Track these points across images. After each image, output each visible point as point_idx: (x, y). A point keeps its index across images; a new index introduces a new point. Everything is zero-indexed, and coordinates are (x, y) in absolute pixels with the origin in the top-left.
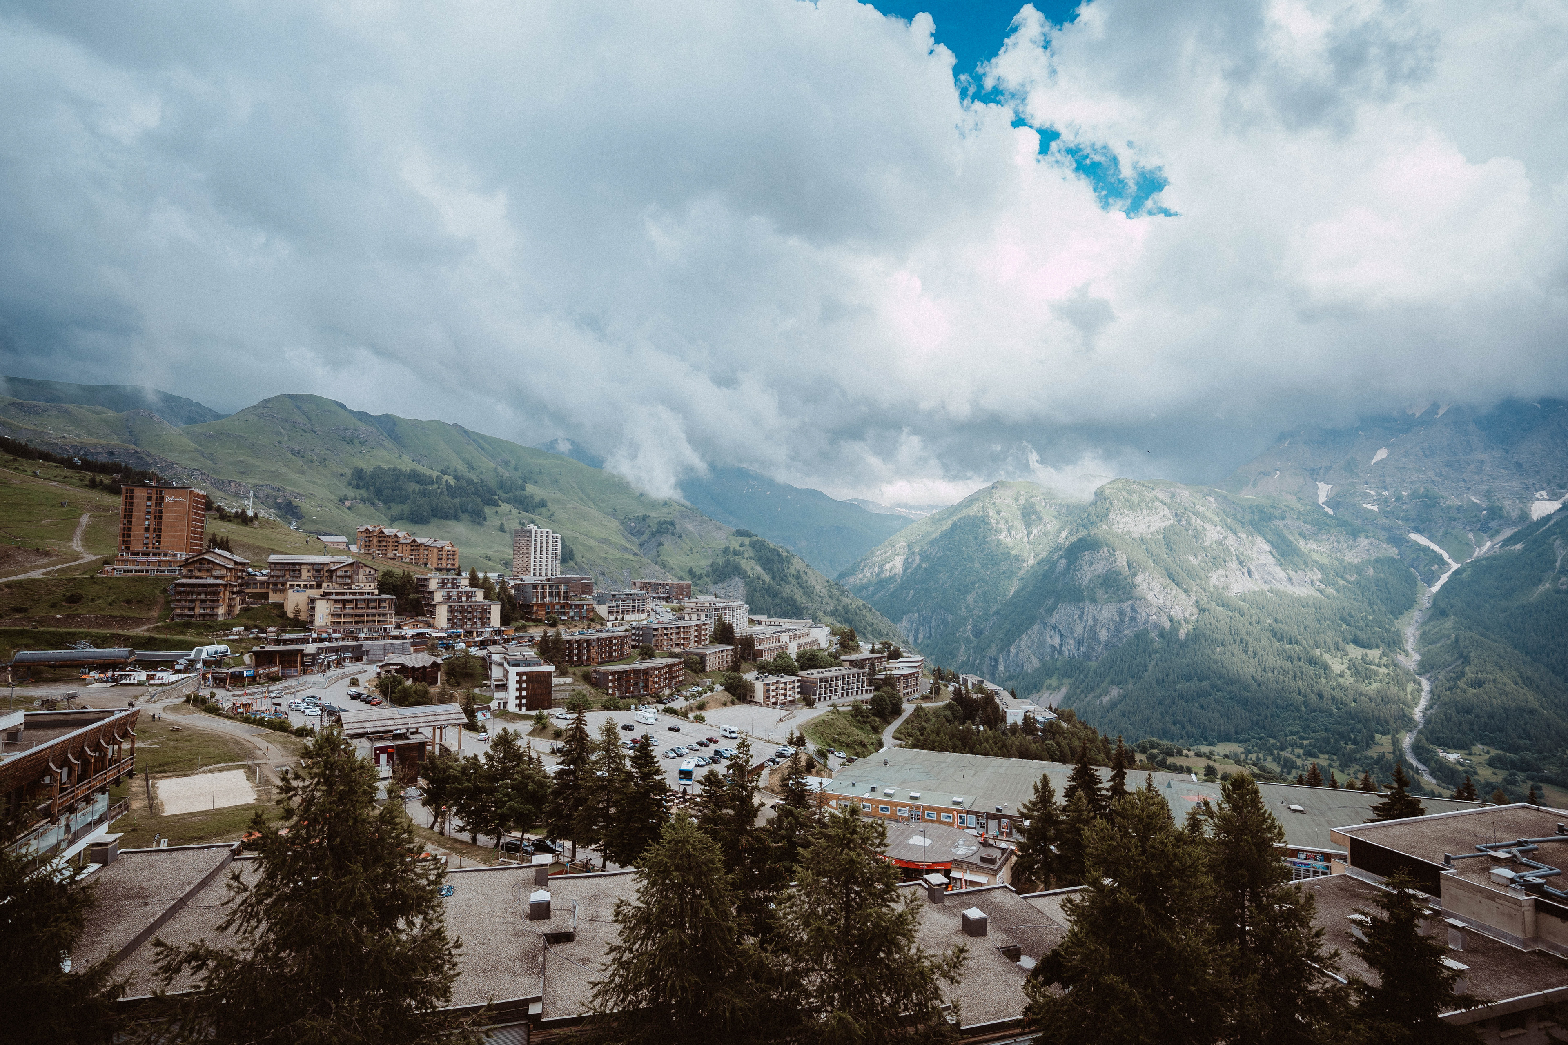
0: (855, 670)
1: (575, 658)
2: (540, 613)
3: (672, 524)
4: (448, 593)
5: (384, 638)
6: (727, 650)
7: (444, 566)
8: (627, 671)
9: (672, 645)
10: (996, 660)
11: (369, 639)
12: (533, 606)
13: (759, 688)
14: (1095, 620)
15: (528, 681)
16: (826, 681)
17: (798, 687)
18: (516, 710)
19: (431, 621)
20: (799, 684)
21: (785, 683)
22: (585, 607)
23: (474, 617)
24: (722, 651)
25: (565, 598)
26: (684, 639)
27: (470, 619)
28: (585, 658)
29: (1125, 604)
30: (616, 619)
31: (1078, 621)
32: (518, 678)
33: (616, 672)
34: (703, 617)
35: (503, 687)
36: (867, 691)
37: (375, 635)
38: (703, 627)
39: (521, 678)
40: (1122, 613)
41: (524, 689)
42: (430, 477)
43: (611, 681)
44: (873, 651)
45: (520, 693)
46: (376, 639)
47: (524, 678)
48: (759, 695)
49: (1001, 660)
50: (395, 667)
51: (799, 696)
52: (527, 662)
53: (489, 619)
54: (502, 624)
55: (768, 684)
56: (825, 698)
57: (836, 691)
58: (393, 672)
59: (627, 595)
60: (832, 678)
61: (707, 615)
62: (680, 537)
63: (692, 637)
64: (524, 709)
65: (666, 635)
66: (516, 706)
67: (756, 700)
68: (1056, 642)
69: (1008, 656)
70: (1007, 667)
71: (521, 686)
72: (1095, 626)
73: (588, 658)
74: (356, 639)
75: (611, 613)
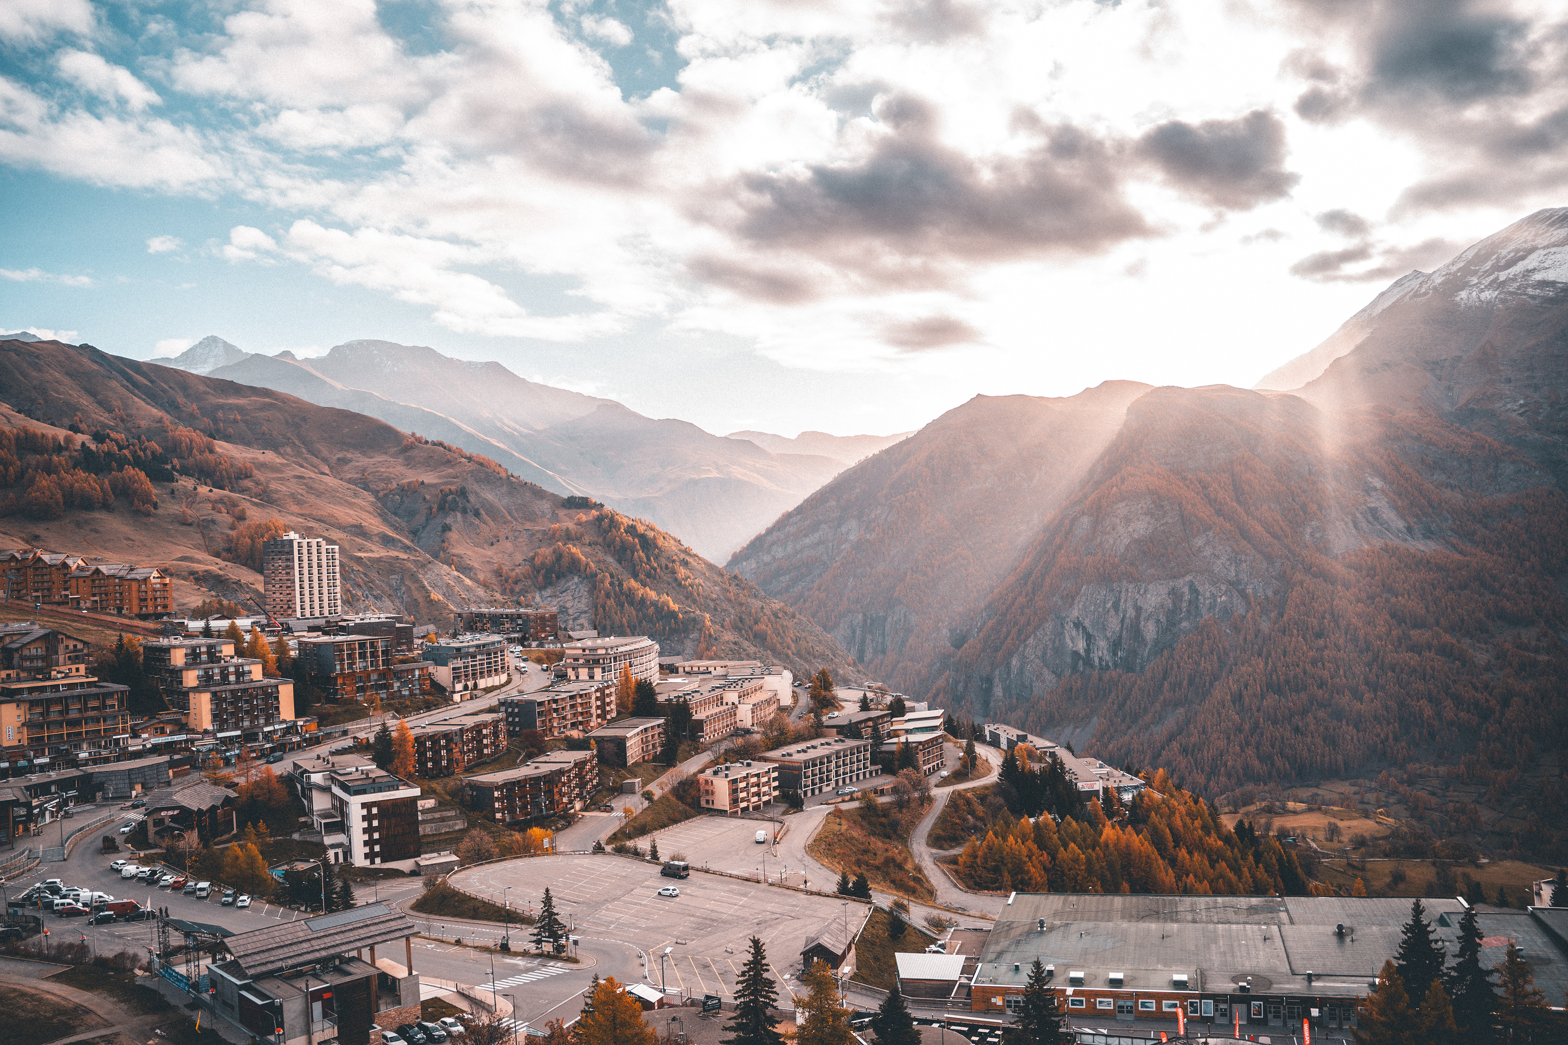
0: (851, 743)
1: (430, 765)
2: (348, 689)
3: (463, 493)
4: (206, 671)
5: (118, 759)
6: (653, 728)
7: (151, 610)
8: (519, 782)
9: (565, 727)
10: (989, 680)
11: (95, 762)
12: (336, 678)
13: (721, 788)
14: (1138, 610)
15: (379, 816)
16: (814, 765)
17: (775, 779)
18: (366, 863)
19: (184, 719)
20: (776, 774)
21: (758, 775)
22: (417, 673)
23: (253, 708)
24: (646, 730)
25: (386, 662)
26: (582, 714)
27: (247, 712)
28: (444, 763)
29: (1181, 581)
30: (466, 688)
31: (1112, 612)
32: (365, 812)
33: (505, 785)
34: (598, 672)
35: (342, 827)
36: (871, 773)
37: (104, 753)
38: (607, 691)
39: (369, 811)
40: (1174, 593)
41: (376, 829)
42: (55, 438)
43: (498, 799)
44: (865, 705)
45: (371, 836)
46: (107, 760)
47: (375, 811)
48: (722, 797)
49: (997, 680)
50: (170, 813)
51: (776, 793)
52: (375, 786)
53: (277, 708)
54: (299, 713)
55: (735, 781)
56: (813, 791)
57: (829, 780)
58: (167, 821)
59: (478, 646)
60: (821, 758)
61: (603, 669)
62: (477, 514)
63: (593, 710)
64: (378, 860)
65: (556, 710)
66: (366, 856)
67: (717, 806)
68: (1081, 646)
69: (1009, 673)
70: (1007, 690)
71: (370, 824)
72: (1138, 617)
73: (450, 761)
74: (75, 763)
75: (456, 678)
